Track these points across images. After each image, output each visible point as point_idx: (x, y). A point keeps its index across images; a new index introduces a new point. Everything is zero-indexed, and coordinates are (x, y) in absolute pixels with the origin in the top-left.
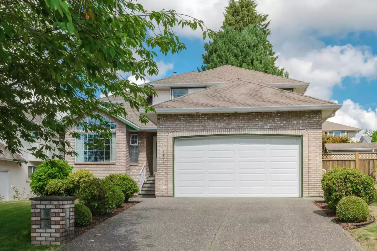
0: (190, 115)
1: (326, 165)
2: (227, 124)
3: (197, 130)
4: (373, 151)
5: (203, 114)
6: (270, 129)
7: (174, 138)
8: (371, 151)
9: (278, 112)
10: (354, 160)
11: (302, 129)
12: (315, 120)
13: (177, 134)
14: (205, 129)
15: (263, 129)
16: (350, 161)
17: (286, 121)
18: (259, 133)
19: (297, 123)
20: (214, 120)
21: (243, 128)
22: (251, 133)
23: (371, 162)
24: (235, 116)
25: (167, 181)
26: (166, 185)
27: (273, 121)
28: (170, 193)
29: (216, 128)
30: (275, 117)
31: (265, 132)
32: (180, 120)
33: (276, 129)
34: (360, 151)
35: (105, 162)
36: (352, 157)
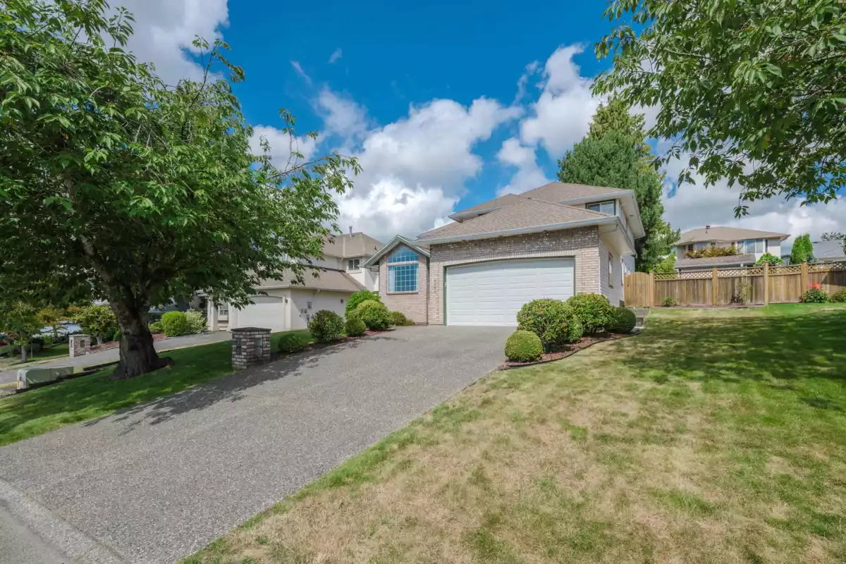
0: (458, 243)
1: (671, 285)
2: (494, 249)
3: (465, 258)
4: (742, 265)
5: (470, 241)
6: (538, 251)
7: (445, 268)
8: (739, 266)
9: (546, 232)
10: (711, 279)
11: (574, 249)
12: (590, 237)
13: (447, 263)
14: (472, 256)
15: (530, 252)
16: (705, 280)
17: (555, 241)
18: (526, 256)
19: (568, 242)
20: (480, 246)
21: (509, 253)
22: (517, 257)
23: (737, 281)
24: (501, 240)
25: (438, 310)
26: (438, 313)
27: (542, 242)
28: (441, 321)
29: (483, 254)
30: (543, 237)
31: (533, 255)
32: (449, 249)
33: (544, 250)
34: (719, 267)
35: (410, 292)
36: (709, 275)
